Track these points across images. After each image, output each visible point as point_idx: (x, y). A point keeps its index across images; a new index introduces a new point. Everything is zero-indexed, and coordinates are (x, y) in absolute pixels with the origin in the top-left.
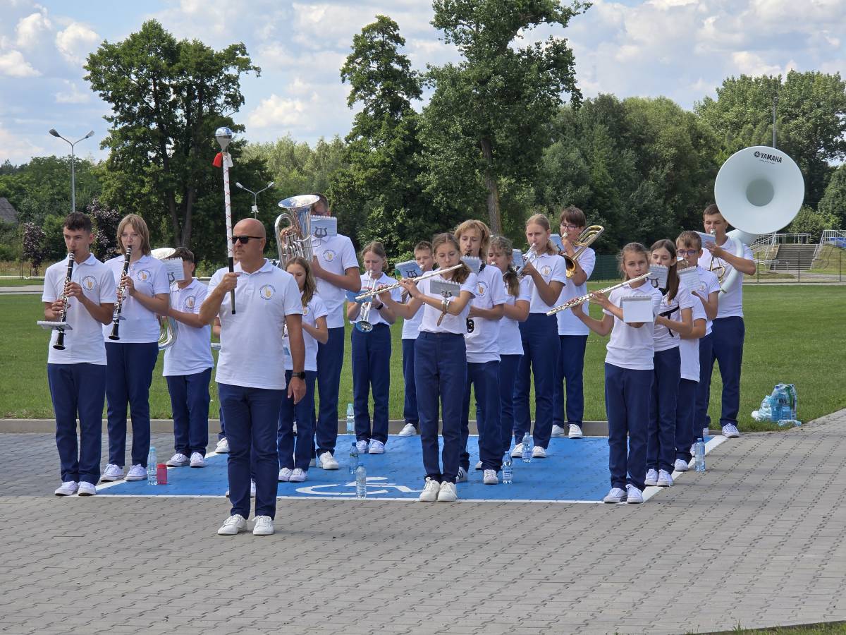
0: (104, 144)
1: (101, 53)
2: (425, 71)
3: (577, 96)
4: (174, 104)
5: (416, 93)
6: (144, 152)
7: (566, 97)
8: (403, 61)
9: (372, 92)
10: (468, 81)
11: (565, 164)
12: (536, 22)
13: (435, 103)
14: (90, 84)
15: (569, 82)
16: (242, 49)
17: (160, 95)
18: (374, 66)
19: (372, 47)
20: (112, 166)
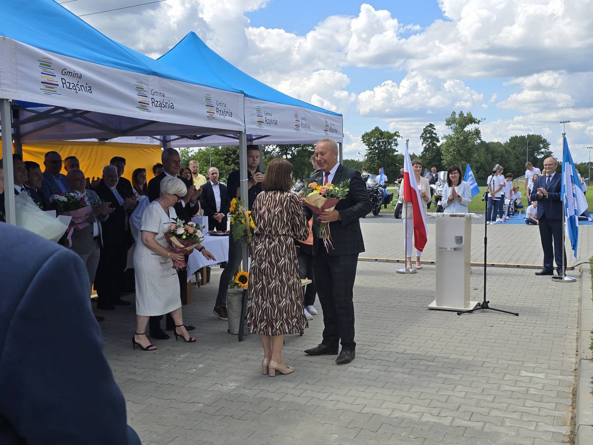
0: (365, 156)
1: (365, 134)
2: (442, 136)
3: (481, 141)
4: (382, 146)
5: (439, 142)
7: (477, 141)
8: (436, 134)
9: (427, 141)
13: (444, 143)
14: (362, 142)
15: (479, 138)
16: (398, 132)
17: (379, 144)
19: (428, 130)
20: (367, 161)
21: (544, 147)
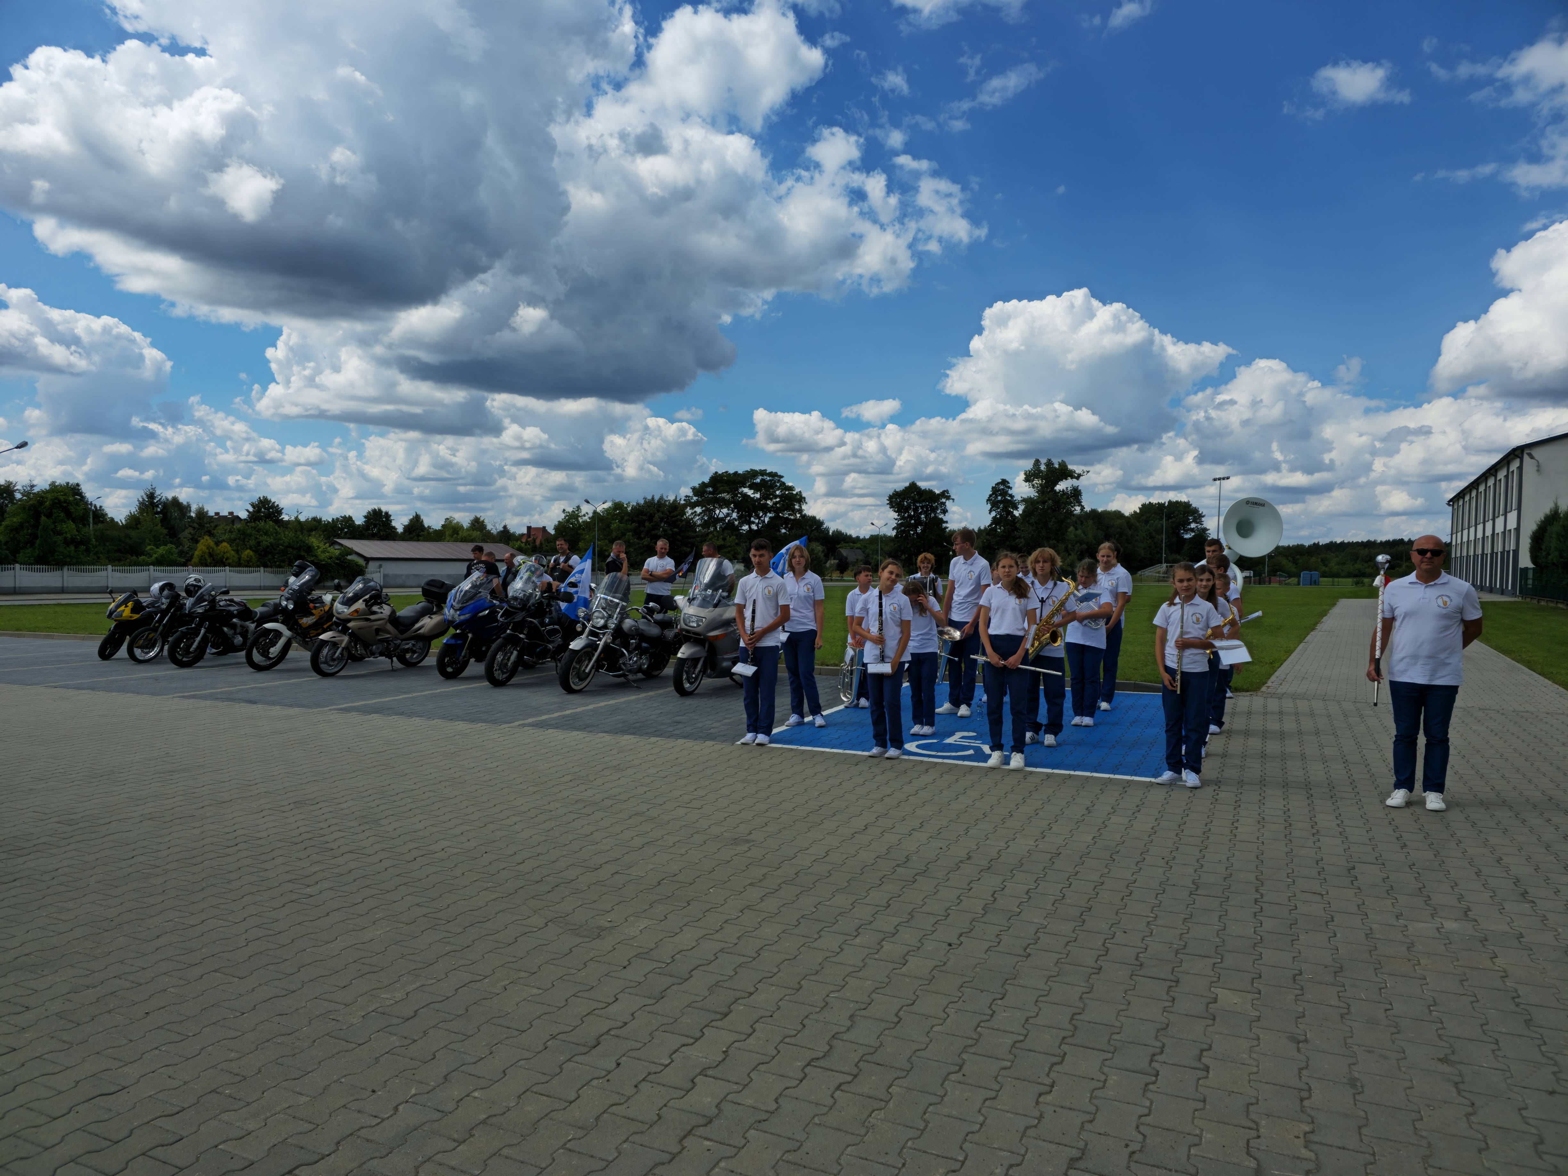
0: (893, 529)
1: (893, 494)
2: (1020, 499)
3: (1083, 508)
4: (921, 513)
5: (1017, 508)
6: (909, 531)
7: (1078, 509)
8: (1012, 496)
9: (998, 508)
10: (1038, 503)
11: (1076, 536)
12: (1066, 479)
13: (1024, 511)
14: (888, 506)
15: (1079, 503)
16: (947, 491)
17: (915, 510)
18: (999, 498)
19: (999, 490)
20: (896, 536)
21: (1195, 521)
